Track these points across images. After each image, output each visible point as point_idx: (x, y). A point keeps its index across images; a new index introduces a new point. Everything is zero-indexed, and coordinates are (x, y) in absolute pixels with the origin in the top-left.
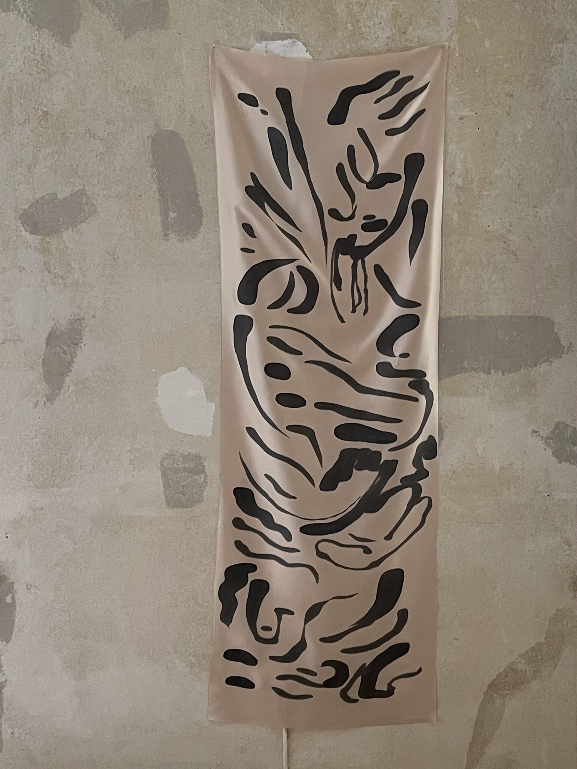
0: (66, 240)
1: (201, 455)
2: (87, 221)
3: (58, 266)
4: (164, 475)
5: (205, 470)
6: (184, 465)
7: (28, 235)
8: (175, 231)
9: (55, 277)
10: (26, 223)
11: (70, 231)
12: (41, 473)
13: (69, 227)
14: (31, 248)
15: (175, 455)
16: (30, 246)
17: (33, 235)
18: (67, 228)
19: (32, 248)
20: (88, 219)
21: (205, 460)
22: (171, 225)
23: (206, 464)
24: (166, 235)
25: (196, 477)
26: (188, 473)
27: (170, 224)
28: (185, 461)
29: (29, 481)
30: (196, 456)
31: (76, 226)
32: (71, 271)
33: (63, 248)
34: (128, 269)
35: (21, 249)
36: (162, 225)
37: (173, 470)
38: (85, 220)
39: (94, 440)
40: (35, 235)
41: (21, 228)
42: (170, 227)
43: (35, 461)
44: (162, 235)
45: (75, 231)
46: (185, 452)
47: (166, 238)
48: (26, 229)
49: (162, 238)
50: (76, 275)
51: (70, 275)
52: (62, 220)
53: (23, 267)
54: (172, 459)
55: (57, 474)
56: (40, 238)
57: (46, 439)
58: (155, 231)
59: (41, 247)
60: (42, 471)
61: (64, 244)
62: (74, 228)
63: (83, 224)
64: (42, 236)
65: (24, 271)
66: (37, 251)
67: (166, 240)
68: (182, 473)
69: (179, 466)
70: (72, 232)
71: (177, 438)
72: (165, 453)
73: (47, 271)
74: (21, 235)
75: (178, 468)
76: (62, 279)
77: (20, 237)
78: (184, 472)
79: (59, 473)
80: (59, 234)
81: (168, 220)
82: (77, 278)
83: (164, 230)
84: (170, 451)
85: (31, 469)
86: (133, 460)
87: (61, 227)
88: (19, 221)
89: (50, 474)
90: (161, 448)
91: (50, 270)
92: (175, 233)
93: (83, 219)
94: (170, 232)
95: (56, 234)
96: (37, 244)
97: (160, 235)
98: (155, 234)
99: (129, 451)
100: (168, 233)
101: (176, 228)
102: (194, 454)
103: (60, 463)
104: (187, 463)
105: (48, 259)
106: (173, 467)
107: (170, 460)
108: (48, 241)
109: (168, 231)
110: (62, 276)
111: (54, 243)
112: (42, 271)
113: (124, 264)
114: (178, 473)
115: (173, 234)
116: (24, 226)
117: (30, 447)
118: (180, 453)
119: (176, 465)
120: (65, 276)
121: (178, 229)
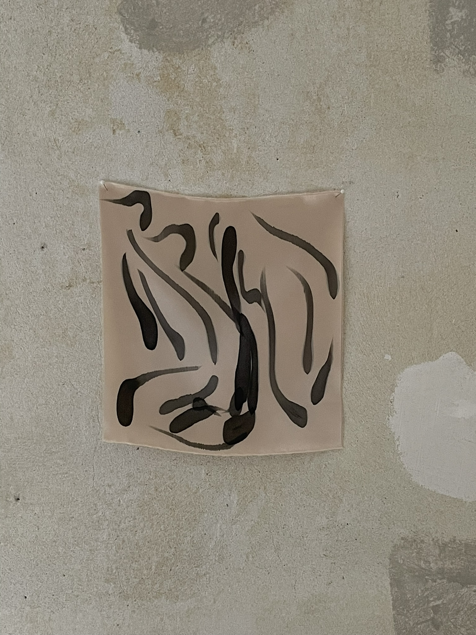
0: (218, 65)
2: (266, 22)
3: (196, 122)
4: (396, 582)
6: (440, 563)
7: (135, 49)
8: (459, 53)
9: (190, 146)
10: (132, 24)
11: (228, 43)
12: (135, 565)
13: (226, 35)
14: (140, 80)
15: (422, 541)
16: (138, 75)
17: (145, 52)
18: (222, 38)
19: (143, 79)
20: (268, 19)
22: (451, 38)
24: (438, 60)
25: (465, 590)
26: (449, 581)
27: (448, 35)
28: (443, 555)
29: (107, 581)
30: (467, 545)
31: (239, 32)
32: (223, 134)
33: (209, 82)
34: (349, 134)
35: (117, 81)
36: (431, 37)
37: (417, 574)
38: (261, 20)
39: (251, 501)
40: (151, 51)
41: (121, 33)
42: (448, 42)
43: (124, 541)
44: (429, 60)
45: (237, 46)
46: (444, 536)
47: (438, 65)
48: (132, 36)
49: (428, 66)
50: (235, 144)
51: (221, 142)
52: (211, 19)
53: (120, 122)
54: (415, 550)
55: (170, 569)
56: (161, 57)
57: (149, 494)
58: (415, 49)
59: (163, 79)
60: (137, 563)
61: (212, 73)
62: (235, 38)
63: (256, 29)
64: (164, 54)
65: (123, 131)
66: (153, 87)
67: (437, 71)
68: (435, 582)
69: (430, 566)
70: (232, 46)
71: (429, 505)
72: (402, 536)
73: (172, 131)
74: (119, 50)
75: (427, 568)
76: (202, 152)
77: (116, 53)
78: (441, 579)
79: (173, 568)
80: (202, 49)
81: (445, 27)
82: (235, 150)
83: (434, 48)
84: (412, 532)
85: (115, 558)
86: (331, 546)
87: (207, 36)
88: (117, 16)
89: (153, 570)
90: (394, 524)
91: (179, 129)
92: (458, 56)
93: (256, 18)
94: (448, 55)
95: (197, 50)
96: (153, 70)
97: (425, 59)
98: (414, 57)
99: (323, 528)
100: (442, 56)
101: (462, 45)
102: (463, 542)
103: (177, 546)
104: (447, 559)
105: (175, 105)
106: (416, 567)
107: (411, 551)
108: (178, 65)
109: (443, 51)
110: (204, 145)
111: (190, 71)
112: (160, 132)
113: (340, 122)
114: (427, 581)
115: (453, 57)
116: (126, 29)
117: (115, 509)
118: (433, 537)
119: (424, 563)
120: (210, 145)
121: (466, 48)
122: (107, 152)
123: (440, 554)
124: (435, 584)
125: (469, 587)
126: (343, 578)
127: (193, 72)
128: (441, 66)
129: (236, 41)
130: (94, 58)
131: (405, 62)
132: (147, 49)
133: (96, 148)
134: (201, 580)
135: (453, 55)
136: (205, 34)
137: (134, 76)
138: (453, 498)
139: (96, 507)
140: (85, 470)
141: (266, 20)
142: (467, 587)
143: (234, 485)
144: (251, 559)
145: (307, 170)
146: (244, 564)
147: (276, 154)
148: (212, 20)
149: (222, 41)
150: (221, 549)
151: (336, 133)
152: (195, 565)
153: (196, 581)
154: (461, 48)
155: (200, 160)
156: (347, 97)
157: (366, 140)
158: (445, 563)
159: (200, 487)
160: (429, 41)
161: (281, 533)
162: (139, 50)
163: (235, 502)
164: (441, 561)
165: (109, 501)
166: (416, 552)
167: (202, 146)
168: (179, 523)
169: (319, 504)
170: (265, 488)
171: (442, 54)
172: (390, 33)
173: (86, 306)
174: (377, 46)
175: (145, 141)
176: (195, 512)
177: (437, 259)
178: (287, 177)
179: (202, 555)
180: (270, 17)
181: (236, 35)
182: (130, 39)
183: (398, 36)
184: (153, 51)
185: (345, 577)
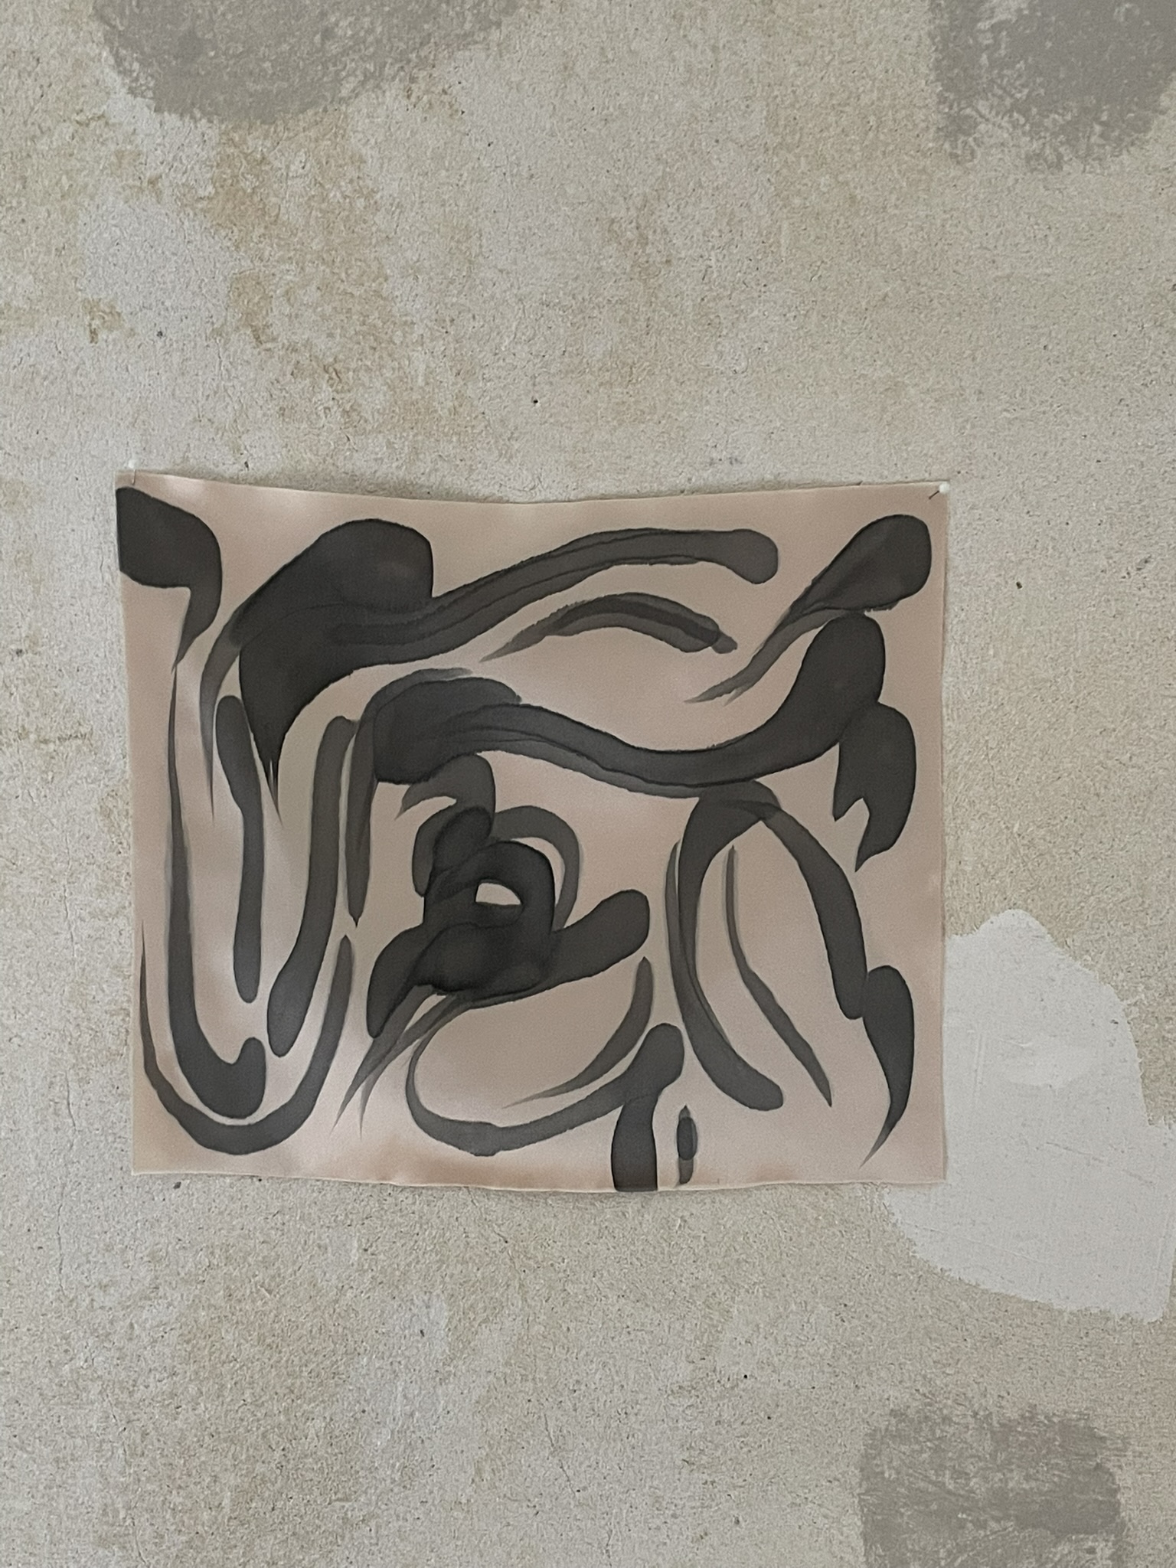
0: (366, 152)
1: (1098, 1423)
2: (495, 35)
3: (313, 305)
4: (879, 1531)
5: (1117, 1513)
6: (995, 1478)
7: (143, 114)
8: (1015, 107)
9: (297, 371)
10: (132, 46)
11: (392, 93)
12: (177, 1499)
13: (388, 71)
14: (159, 195)
15: (946, 1420)
16: (152, 182)
17: (171, 119)
18: (373, 80)
19: (167, 192)
21: (1121, 1452)
22: (992, 66)
23: (1124, 1478)
24: (957, 127)
25: (1064, 1548)
26: (1022, 1524)
27: (984, 59)
28: (1001, 1457)
29: (103, 1542)
30: (1066, 1428)
31: (423, 63)
32: (386, 337)
33: (345, 197)
34: (724, 332)
35: (98, 200)
36: (937, 67)
37: (934, 1507)
38: (480, 29)
39: (486, 1320)
40: (187, 119)
41: (107, 70)
42: (985, 80)
43: (145, 1434)
44: (933, 130)
45: (419, 98)
46: (1004, 1403)
47: (959, 142)
48: (137, 79)
49: (931, 145)
50: (420, 361)
51: (381, 357)
52: (345, 28)
53: (108, 310)
54: (929, 1444)
55: (270, 1508)
56: (213, 134)
57: (210, 1306)
58: (895, 99)
59: (220, 190)
60: (182, 1492)
61: (351, 172)
62: (413, 80)
63: (467, 53)
64: (223, 127)
65: (115, 334)
66: (195, 214)
67: (957, 156)
68: (983, 1526)
69: (967, 1485)
70: (405, 102)
71: (963, 1320)
72: (892, 1406)
73: (249, 332)
74: (103, 116)
75: (962, 1492)
76: (332, 386)
77: (93, 124)
78: (998, 1520)
79: (279, 1504)
80: (325, 110)
81: (975, 39)
82: (420, 379)
83: (946, 95)
84: (918, 1396)
85: (122, 1479)
86: (703, 1437)
87: (337, 73)
88: (94, 25)
89: (227, 1510)
90: (870, 1374)
91: (267, 326)
92: (1011, 117)
93: (467, 26)
94: (985, 111)
95: (310, 112)
96: (192, 168)
97: (923, 125)
98: (895, 120)
99: (680, 1387)
100: (968, 117)
101: (1023, 86)
102: (1055, 1420)
103: (288, 1445)
104: (1013, 1467)
105: (257, 263)
106: (931, 1488)
107: (917, 1447)
108: (263, 154)
109: (969, 105)
110: (337, 366)
111: (293, 168)
112: (218, 333)
113: (699, 300)
114: (962, 1525)
115: (998, 119)
116: (119, 61)
117: (120, 1349)
118: (976, 1406)
119: (952, 1478)
120: (353, 365)
121: (1034, 94)
122: (76, 390)
123: (996, 1451)
124: (982, 1533)
125: (1077, 1541)
126: (738, 1522)
127: (301, 171)
128: (965, 143)
129: (413, 86)
130: (33, 138)
131: (871, 135)
132: (176, 111)
133: (45, 378)
134: (355, 1535)
135: (997, 114)
136: (332, 69)
137: (145, 184)
138: (1026, 1301)
139: (68, 1344)
140: (37, 1245)
141: (494, 27)
142: (1070, 1540)
143: (439, 1279)
144: (487, 1476)
145: (615, 429)
146: (469, 1490)
147: (530, 387)
148: (350, 33)
149: (378, 86)
150: (408, 1451)
151: (689, 327)
152: (339, 1495)
153: (343, 1538)
154: (1018, 96)
155: (325, 408)
156: (715, 233)
157: (770, 348)
158: (1009, 1475)
159: (346, 1287)
160: (932, 78)
161: (568, 1405)
162: (154, 115)
163: (443, 1323)
164: (999, 1471)
165: (104, 1328)
166: (930, 1448)
167: (331, 370)
168: (293, 1384)
169: (666, 1323)
170: (521, 1286)
171: (968, 111)
172: (828, 58)
173: (29, 806)
174: (794, 92)
175: (176, 358)
176: (334, 1352)
177: (968, 660)
178: (562, 449)
179: (357, 1468)
180: (505, 20)
181: (415, 71)
182: (130, 88)
183: (849, 66)
184: (193, 117)
185: (740, 1519)
